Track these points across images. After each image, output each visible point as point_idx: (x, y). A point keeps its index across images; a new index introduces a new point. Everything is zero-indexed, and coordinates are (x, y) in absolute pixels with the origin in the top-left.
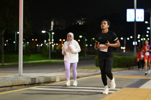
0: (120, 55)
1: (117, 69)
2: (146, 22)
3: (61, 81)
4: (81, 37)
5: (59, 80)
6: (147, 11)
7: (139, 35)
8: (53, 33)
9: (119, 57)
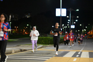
0: (51, 37)
1: (50, 45)
2: (68, 17)
3: (15, 52)
4: (28, 25)
5: (14, 52)
6: (68, 10)
7: (63, 25)
8: (11, 23)
9: (51, 38)
